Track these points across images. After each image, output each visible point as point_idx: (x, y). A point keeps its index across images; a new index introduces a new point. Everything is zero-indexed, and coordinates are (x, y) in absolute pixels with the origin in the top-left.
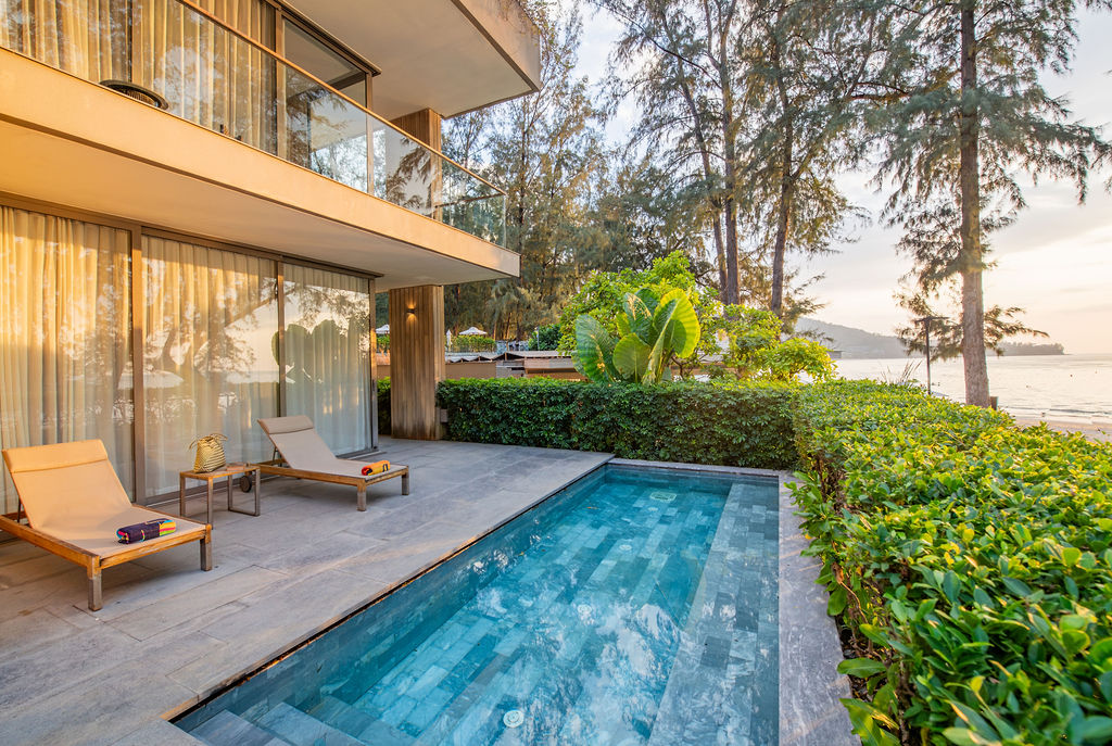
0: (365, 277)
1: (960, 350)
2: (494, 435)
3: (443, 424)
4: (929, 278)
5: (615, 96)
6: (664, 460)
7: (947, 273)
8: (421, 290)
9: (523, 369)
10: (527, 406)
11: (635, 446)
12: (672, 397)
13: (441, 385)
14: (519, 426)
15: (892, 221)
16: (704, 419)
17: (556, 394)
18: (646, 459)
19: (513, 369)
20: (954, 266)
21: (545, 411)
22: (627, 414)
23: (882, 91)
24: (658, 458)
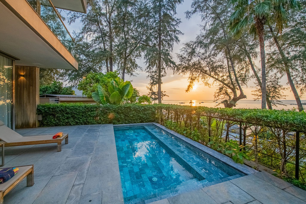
0: (11, 59)
1: (158, 98)
2: (67, 122)
3: (39, 121)
4: (152, 84)
5: (75, 16)
6: (127, 123)
7: (155, 84)
8: (29, 68)
9: (58, 101)
10: (82, 112)
11: (119, 121)
12: (129, 108)
13: (38, 106)
14: (78, 119)
15: (147, 71)
16: (137, 112)
17: (93, 108)
18: (122, 124)
19: (55, 101)
20: (157, 83)
21: (89, 113)
22: (117, 113)
23: (145, 44)
24: (125, 123)
